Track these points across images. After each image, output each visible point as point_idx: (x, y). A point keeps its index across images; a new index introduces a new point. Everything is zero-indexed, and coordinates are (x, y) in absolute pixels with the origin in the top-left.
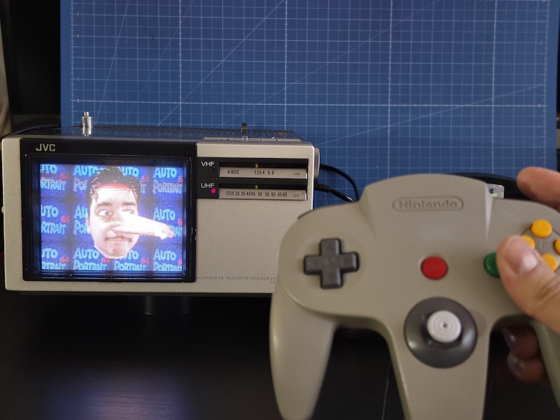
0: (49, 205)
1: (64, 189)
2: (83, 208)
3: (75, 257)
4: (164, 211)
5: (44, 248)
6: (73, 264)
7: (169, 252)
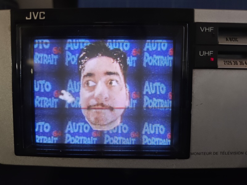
0: (42, 79)
1: (56, 63)
2: (75, 82)
3: (66, 131)
4: (155, 85)
5: (38, 122)
6: (65, 138)
7: (158, 125)
